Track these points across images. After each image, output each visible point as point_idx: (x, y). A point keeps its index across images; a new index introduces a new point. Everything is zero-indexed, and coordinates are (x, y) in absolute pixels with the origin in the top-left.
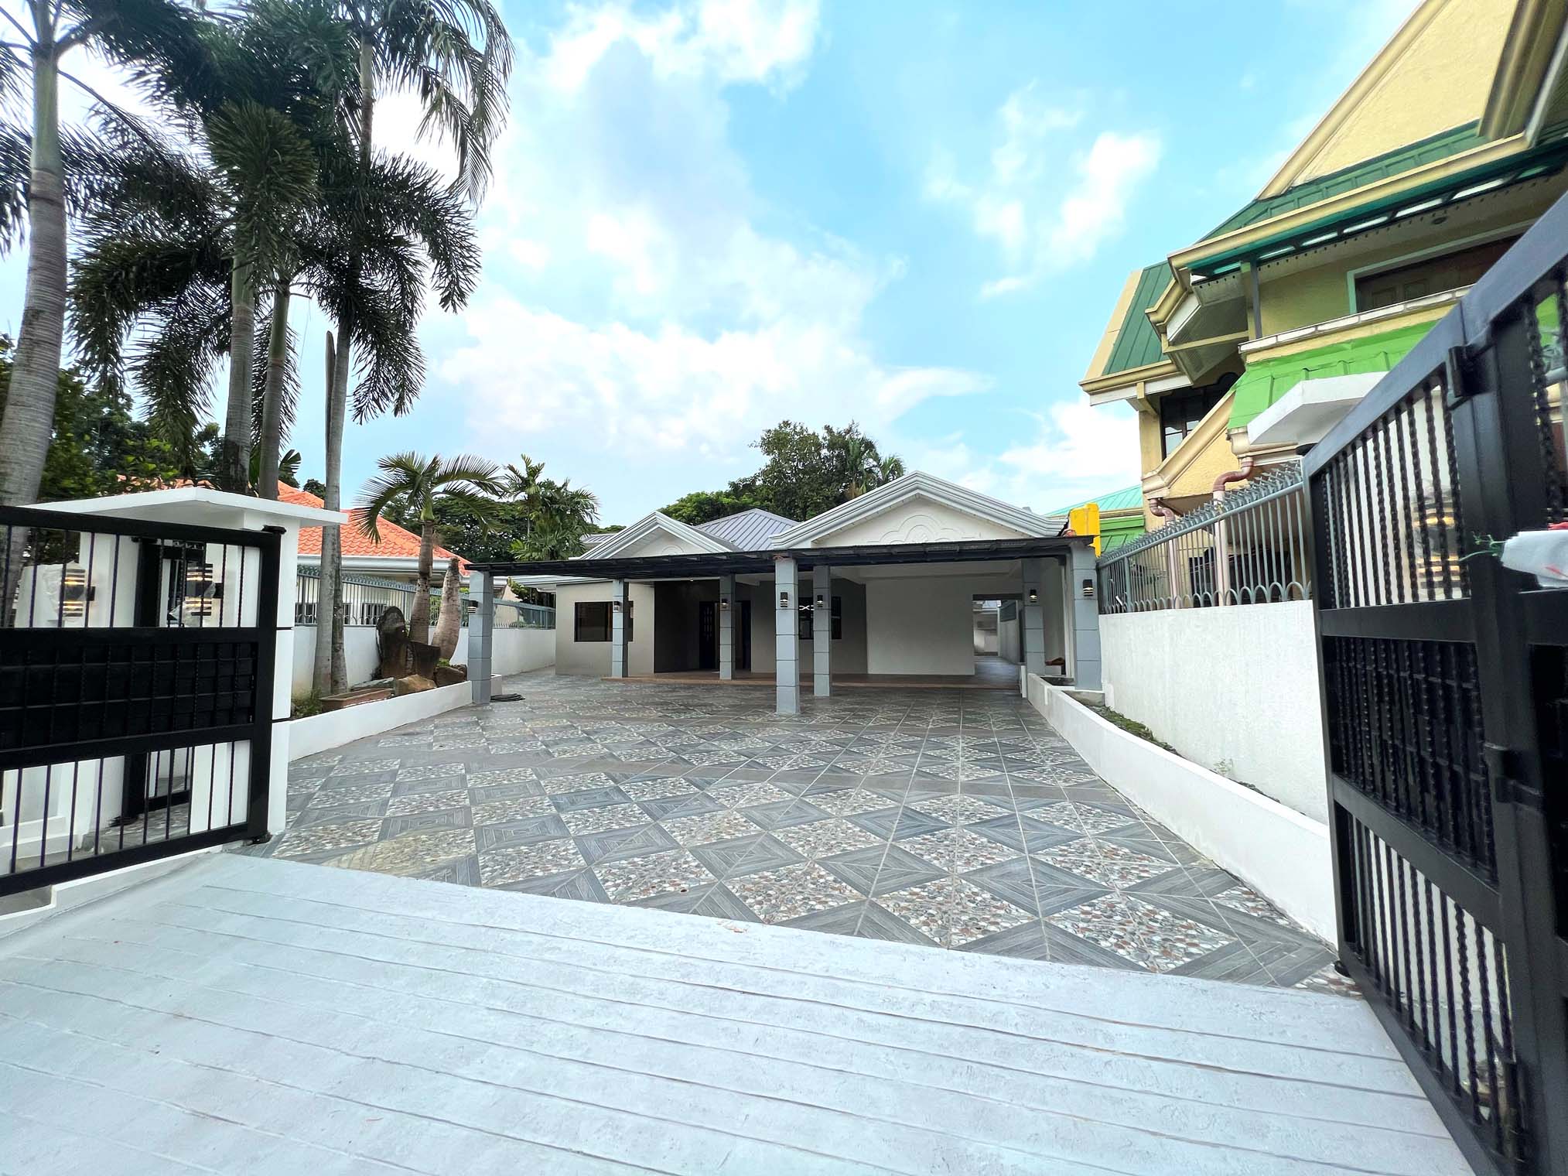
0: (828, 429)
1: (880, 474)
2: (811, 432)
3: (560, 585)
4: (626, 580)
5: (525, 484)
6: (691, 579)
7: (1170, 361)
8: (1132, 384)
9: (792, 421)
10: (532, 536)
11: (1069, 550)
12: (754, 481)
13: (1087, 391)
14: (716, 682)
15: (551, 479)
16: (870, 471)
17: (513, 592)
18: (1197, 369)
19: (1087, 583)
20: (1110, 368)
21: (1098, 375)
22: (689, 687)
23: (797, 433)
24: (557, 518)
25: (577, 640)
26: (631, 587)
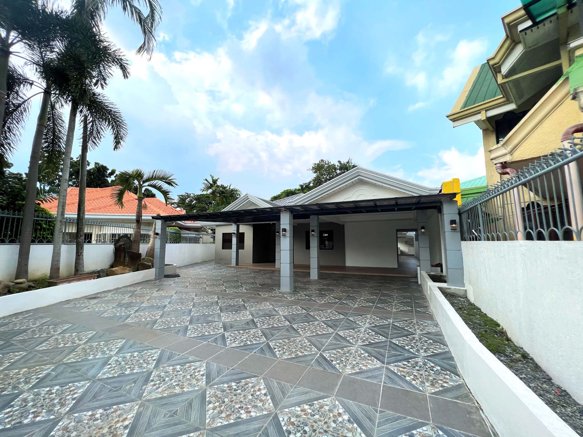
2: (332, 163)
3: (217, 226)
4: (238, 223)
5: (211, 186)
6: (271, 223)
7: (502, 96)
8: (478, 112)
10: (214, 206)
11: (441, 203)
12: (310, 183)
13: (451, 120)
14: (273, 269)
15: (222, 184)
18: (520, 98)
19: (453, 222)
20: (465, 105)
21: (458, 110)
23: (326, 164)
24: (224, 199)
25: (223, 248)
26: (240, 226)
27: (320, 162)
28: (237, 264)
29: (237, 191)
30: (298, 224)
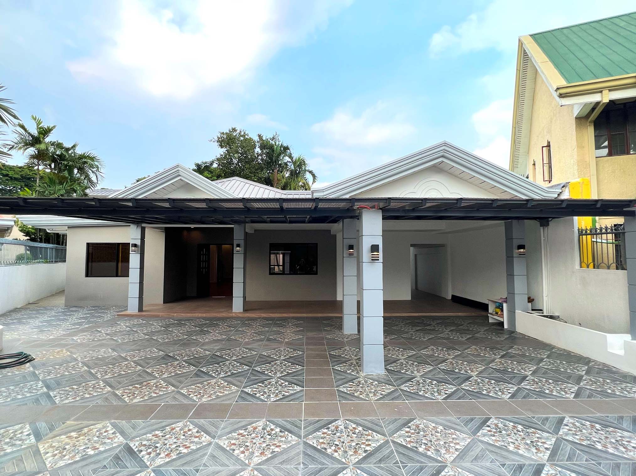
1: (292, 167)
3: (71, 227)
4: (144, 225)
5: (35, 141)
6: (192, 226)
8: (598, 91)
10: (42, 185)
12: (212, 164)
15: (60, 141)
16: (286, 164)
17: (21, 231)
24: (66, 173)
25: (87, 275)
28: (141, 308)
30: (255, 230)
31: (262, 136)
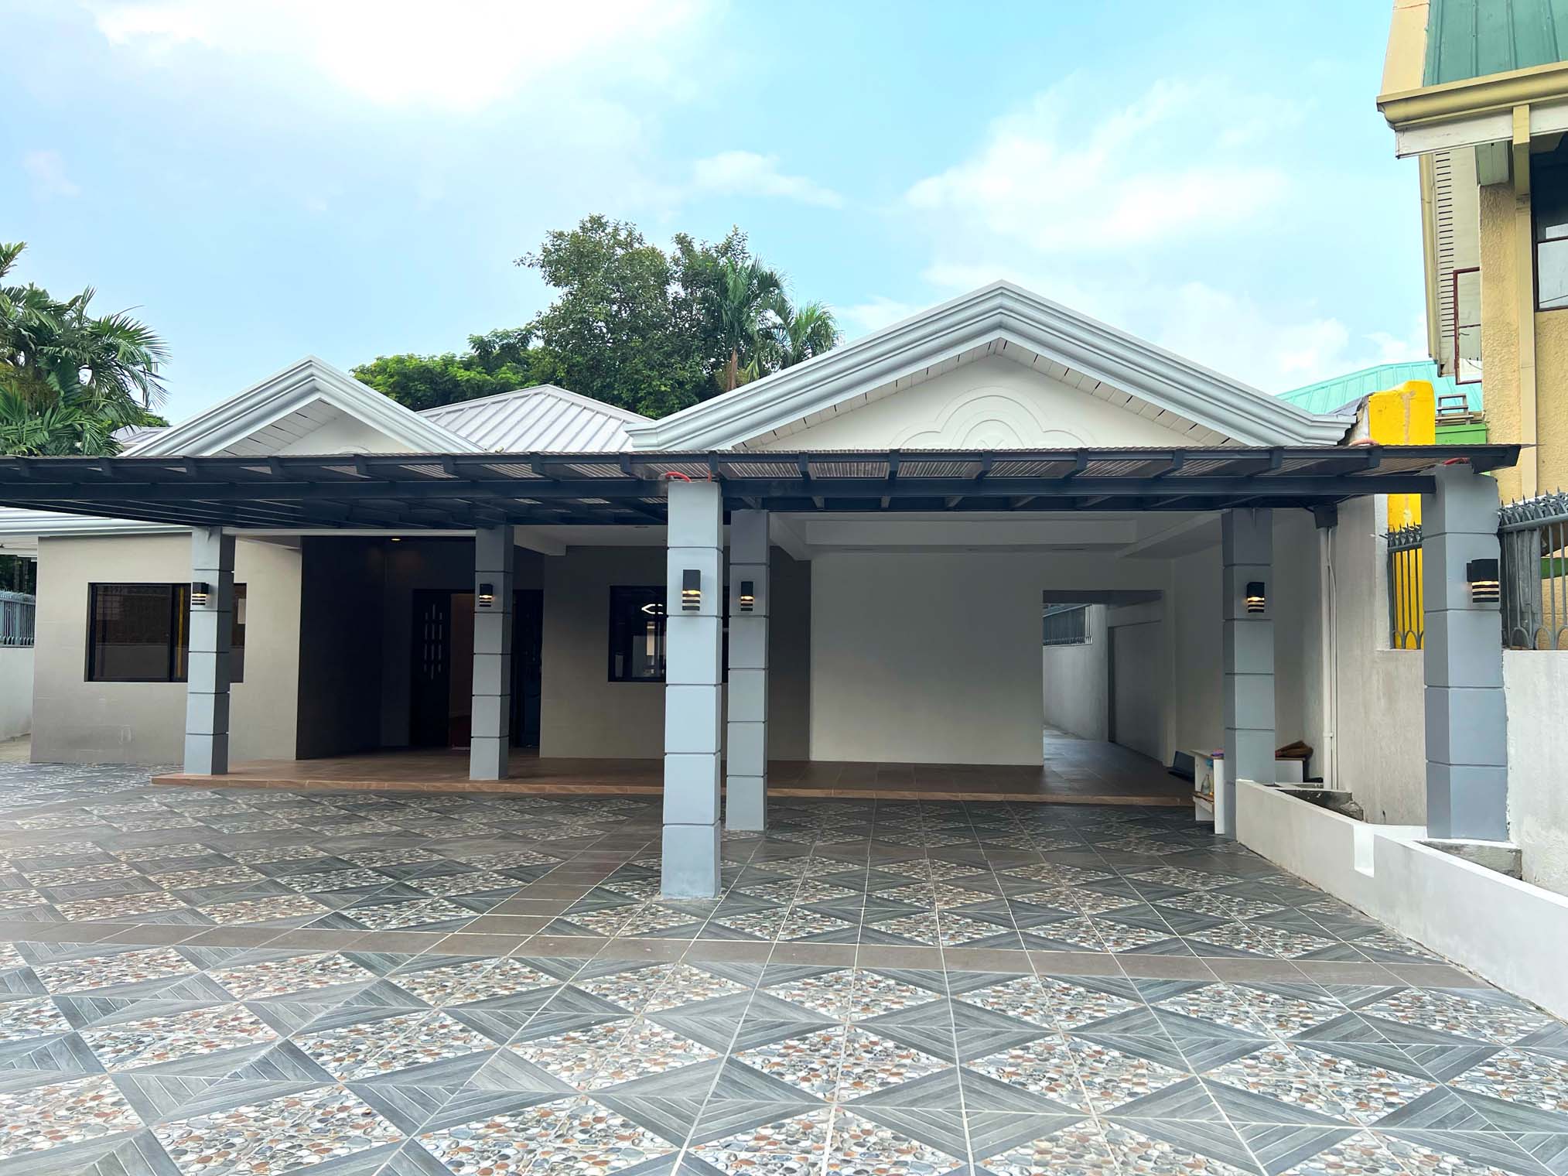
0: (683, 242)
1: (788, 343)
2: (649, 243)
3: (48, 538)
4: (229, 531)
6: (397, 534)
8: (1502, 109)
9: (610, 218)
13: (1392, 123)
14: (459, 786)
15: (39, 285)
16: (768, 335)
19: (1477, 570)
20: (1438, 72)
21: (1414, 83)
22: (394, 803)
23: (619, 244)
24: (53, 380)
25: (91, 676)
26: (241, 547)
27: (583, 228)
28: (220, 763)
29: (134, 335)
30: (569, 548)
31: (689, 239)
